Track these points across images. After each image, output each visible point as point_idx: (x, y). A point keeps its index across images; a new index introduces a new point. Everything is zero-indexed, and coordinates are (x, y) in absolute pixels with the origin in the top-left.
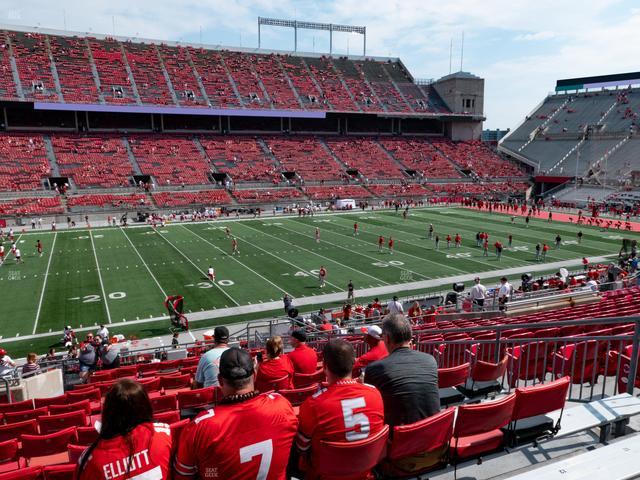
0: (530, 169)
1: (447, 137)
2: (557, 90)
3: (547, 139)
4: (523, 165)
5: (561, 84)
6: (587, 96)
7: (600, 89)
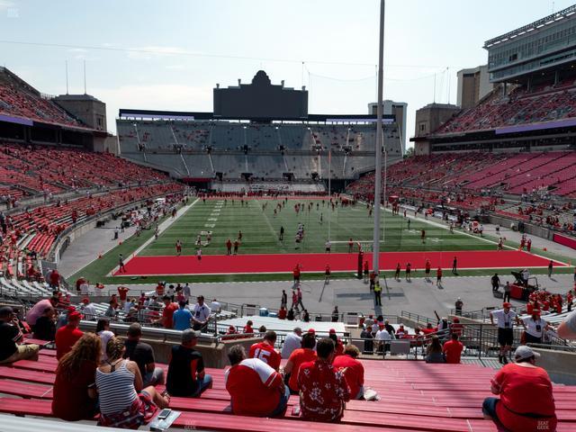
0: (167, 174)
1: (88, 148)
2: (120, 115)
3: (155, 153)
4: (160, 171)
5: (122, 112)
6: (146, 123)
7: (151, 119)
